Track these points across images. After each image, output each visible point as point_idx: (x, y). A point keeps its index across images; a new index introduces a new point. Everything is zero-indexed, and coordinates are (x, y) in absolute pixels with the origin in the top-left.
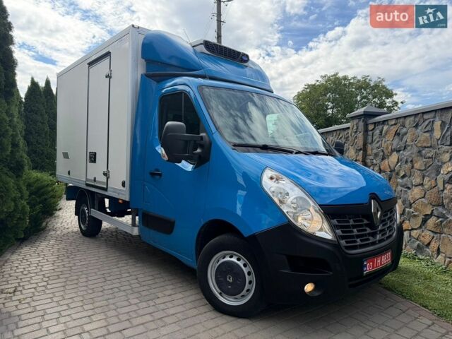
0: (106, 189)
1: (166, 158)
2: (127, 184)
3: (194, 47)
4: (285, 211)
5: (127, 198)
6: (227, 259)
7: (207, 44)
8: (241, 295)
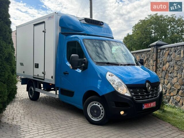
0: (44, 80)
1: (72, 68)
2: (54, 77)
3: (80, 20)
4: (114, 87)
5: (54, 83)
6: (94, 104)
7: (86, 20)
8: (99, 117)
